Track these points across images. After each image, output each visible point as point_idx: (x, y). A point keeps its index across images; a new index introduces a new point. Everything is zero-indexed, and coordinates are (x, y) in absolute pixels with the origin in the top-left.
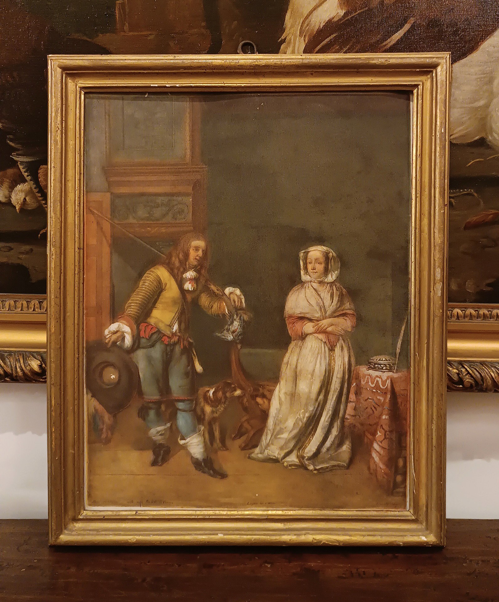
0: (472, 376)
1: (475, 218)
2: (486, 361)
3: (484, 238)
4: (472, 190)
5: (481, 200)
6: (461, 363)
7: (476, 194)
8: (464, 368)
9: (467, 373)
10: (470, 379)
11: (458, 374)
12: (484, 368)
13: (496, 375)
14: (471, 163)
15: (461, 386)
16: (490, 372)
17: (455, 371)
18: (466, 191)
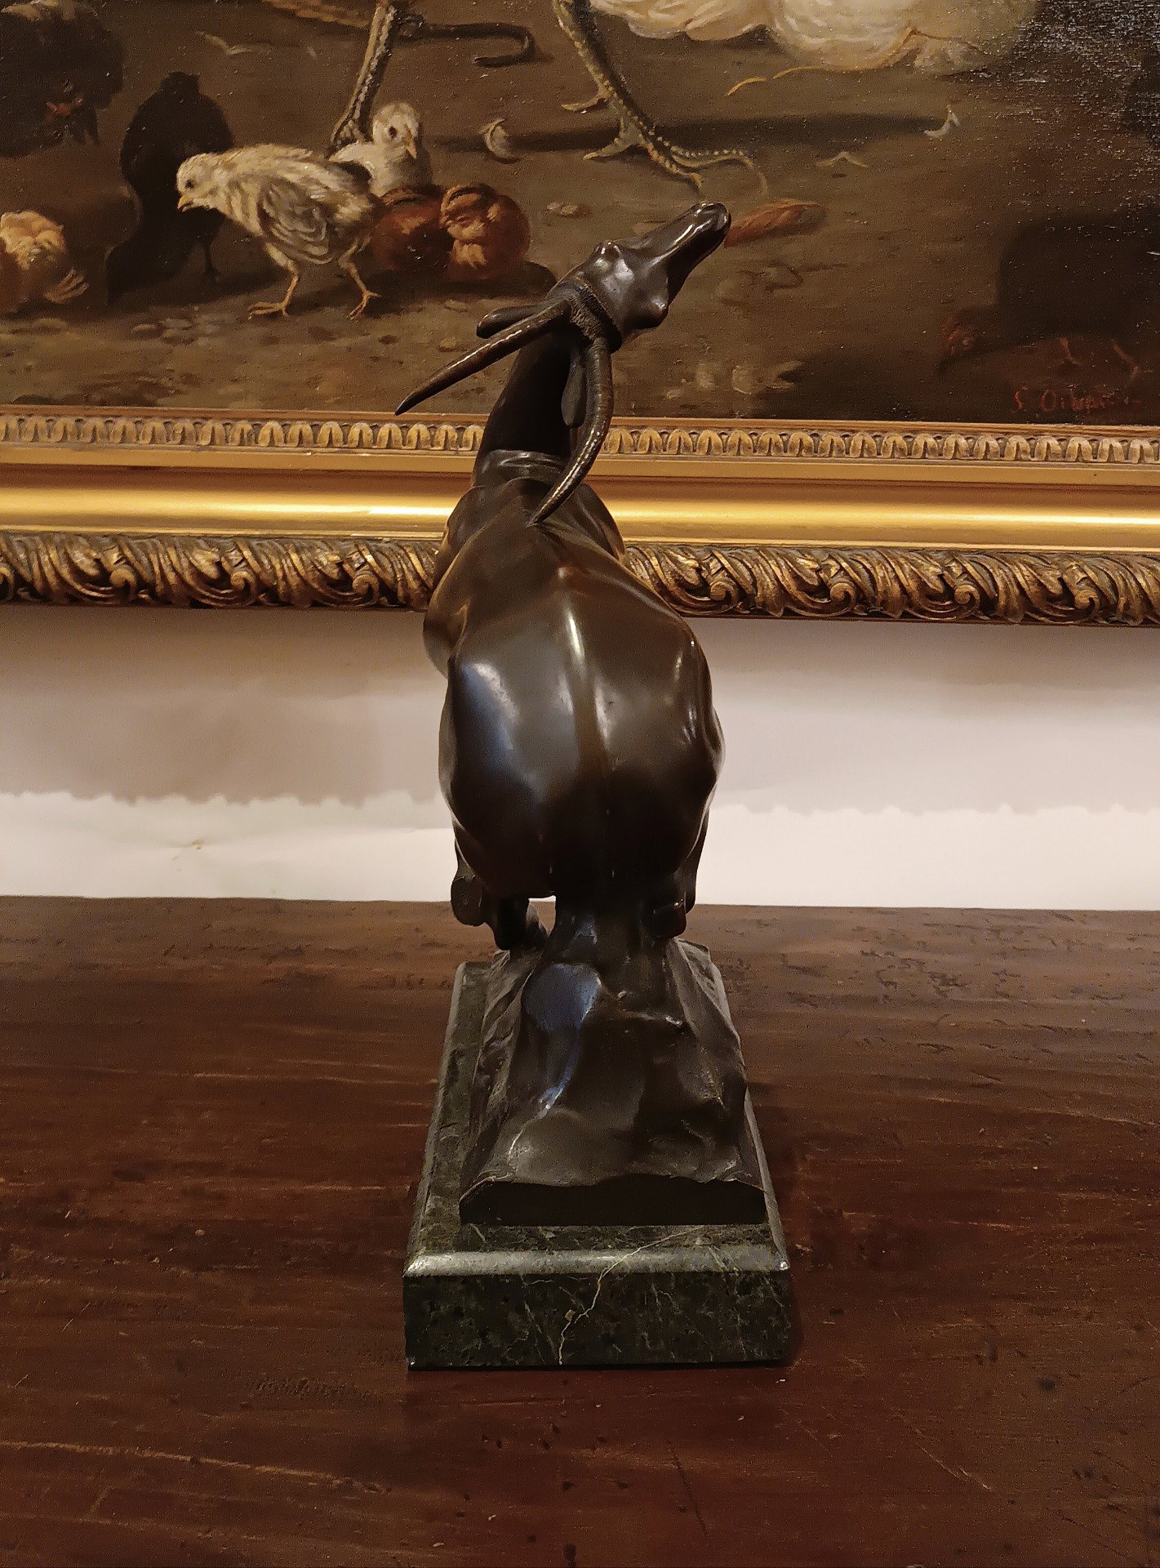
0: (730, 576)
1: (749, 219)
2: (770, 546)
3: (770, 266)
4: (741, 153)
5: (761, 175)
6: (710, 549)
7: (747, 161)
8: (716, 557)
9: (719, 568)
10: (725, 581)
11: (699, 570)
12: (760, 557)
13: (786, 573)
14: (736, 88)
15: (706, 599)
16: (773, 566)
17: (692, 563)
18: (726, 154)
